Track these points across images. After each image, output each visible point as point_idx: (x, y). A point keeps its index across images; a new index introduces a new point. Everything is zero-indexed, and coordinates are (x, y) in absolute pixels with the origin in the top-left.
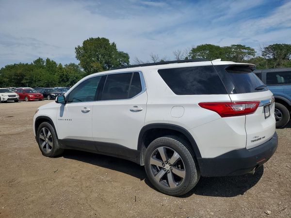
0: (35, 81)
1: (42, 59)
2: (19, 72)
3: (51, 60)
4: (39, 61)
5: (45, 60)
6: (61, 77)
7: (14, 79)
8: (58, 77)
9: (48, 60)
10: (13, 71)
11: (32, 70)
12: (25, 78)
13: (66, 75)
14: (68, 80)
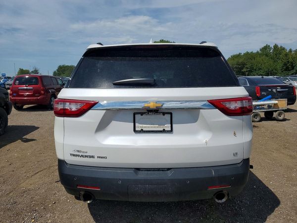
0: (256, 70)
1: (269, 46)
2: (241, 60)
3: (279, 46)
4: (266, 48)
5: (272, 46)
6: (285, 64)
7: (236, 68)
8: (281, 65)
9: (276, 46)
10: (236, 60)
11: (254, 58)
12: (246, 66)
13: (292, 63)
14: (293, 68)
